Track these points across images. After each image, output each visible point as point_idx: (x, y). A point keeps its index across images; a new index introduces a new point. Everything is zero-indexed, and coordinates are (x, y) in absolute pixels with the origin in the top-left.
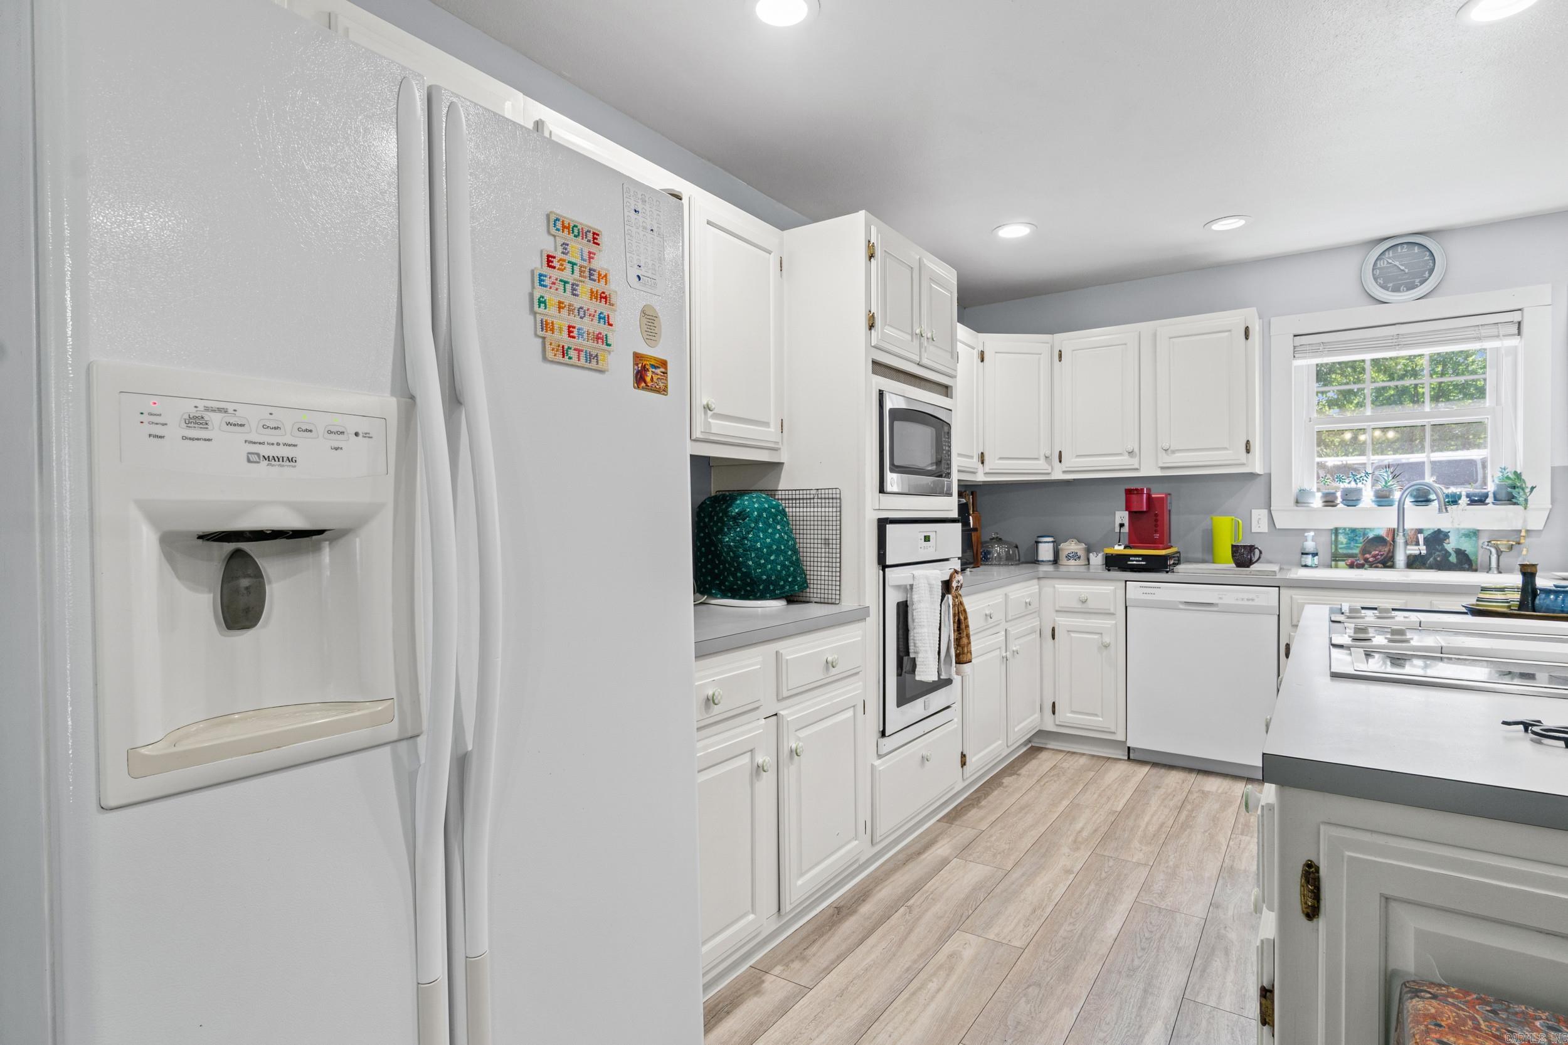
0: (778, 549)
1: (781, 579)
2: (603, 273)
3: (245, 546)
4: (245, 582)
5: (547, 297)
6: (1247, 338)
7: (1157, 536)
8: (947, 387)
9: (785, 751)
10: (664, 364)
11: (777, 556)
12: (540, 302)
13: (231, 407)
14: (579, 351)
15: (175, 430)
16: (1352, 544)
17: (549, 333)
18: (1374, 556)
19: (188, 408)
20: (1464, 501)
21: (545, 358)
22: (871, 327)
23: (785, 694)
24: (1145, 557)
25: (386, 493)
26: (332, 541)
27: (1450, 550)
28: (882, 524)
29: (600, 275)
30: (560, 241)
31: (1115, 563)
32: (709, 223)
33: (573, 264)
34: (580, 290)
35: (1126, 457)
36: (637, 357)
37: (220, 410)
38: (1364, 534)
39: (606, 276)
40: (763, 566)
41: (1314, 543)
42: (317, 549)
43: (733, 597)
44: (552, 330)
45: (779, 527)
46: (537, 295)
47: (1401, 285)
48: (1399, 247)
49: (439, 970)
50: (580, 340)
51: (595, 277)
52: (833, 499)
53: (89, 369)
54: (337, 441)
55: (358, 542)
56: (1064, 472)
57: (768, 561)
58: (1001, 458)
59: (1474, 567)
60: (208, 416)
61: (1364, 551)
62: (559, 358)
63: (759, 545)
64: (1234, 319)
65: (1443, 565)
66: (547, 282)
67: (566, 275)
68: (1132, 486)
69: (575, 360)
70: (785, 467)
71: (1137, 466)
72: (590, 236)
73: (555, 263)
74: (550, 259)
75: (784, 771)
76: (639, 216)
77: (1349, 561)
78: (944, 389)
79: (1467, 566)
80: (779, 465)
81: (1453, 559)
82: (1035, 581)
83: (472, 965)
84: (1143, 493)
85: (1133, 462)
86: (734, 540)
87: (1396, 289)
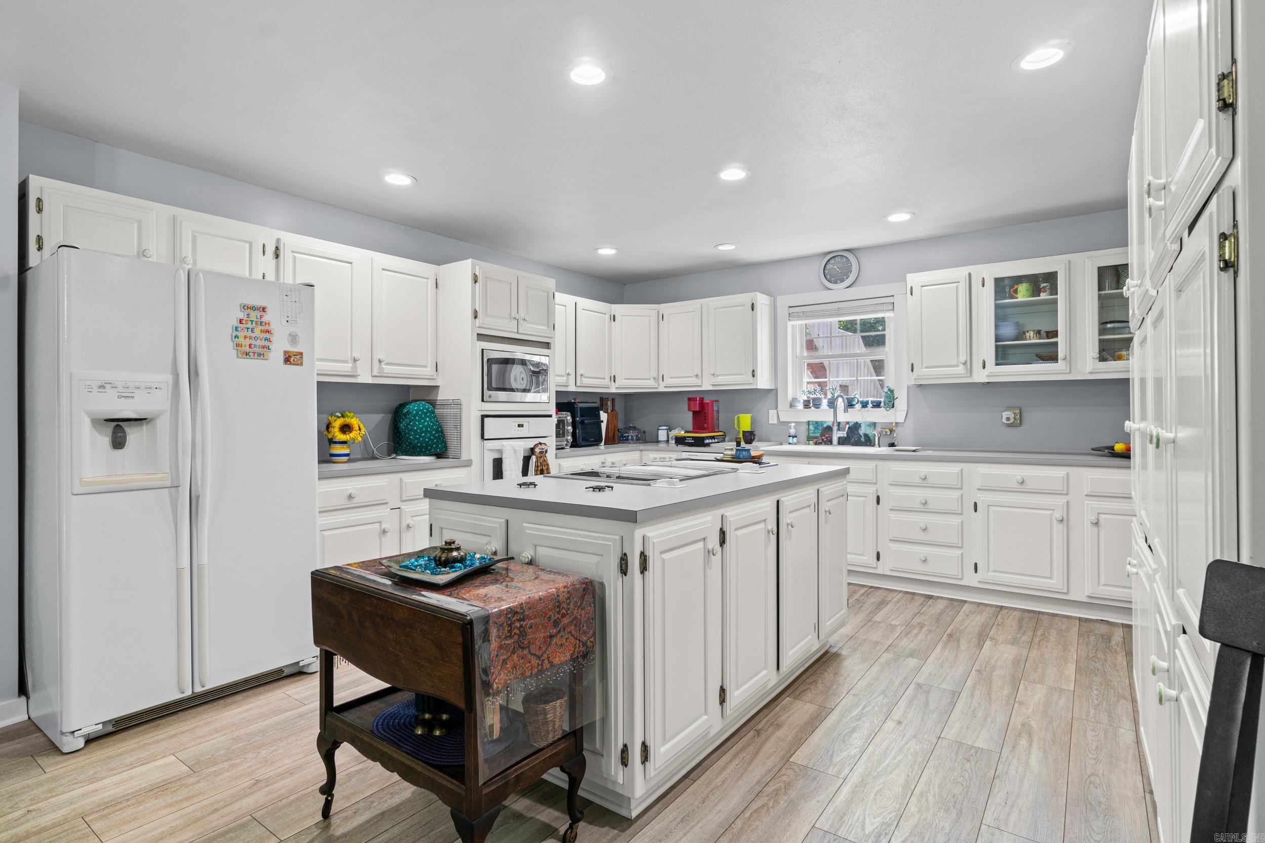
0: (426, 430)
1: (429, 446)
2: (267, 322)
3: (120, 423)
4: (119, 434)
5: (239, 335)
6: (753, 310)
7: (706, 426)
8: (548, 343)
9: (404, 525)
10: (301, 354)
11: (426, 434)
12: (235, 337)
13: (113, 382)
14: (254, 353)
15: (95, 390)
16: (816, 431)
17: (240, 348)
18: (826, 438)
19: (100, 383)
20: (870, 405)
21: (238, 357)
22: (476, 317)
23: (405, 498)
24: (693, 438)
25: (167, 406)
26: (147, 423)
27: (861, 434)
28: (483, 417)
29: (266, 323)
30: (246, 313)
31: (680, 441)
32: (383, 269)
33: (252, 321)
34: (255, 330)
35: (695, 379)
36: (285, 352)
37: (109, 383)
38: (822, 425)
39: (269, 323)
40: (418, 439)
41: (794, 430)
42: (142, 425)
43: (406, 455)
44: (241, 346)
45: (427, 419)
46: (234, 335)
47: (837, 280)
48: (837, 258)
49: (186, 564)
50: (255, 349)
51: (264, 324)
52: (458, 404)
53: (71, 374)
54: (149, 391)
55: (158, 422)
56: (665, 387)
57: (420, 436)
58: (625, 379)
59: (872, 444)
60: (105, 385)
61: (822, 435)
62: (245, 356)
63: (415, 428)
64: (744, 298)
65: (858, 443)
66: (239, 329)
67: (249, 325)
68: (691, 396)
69: (252, 356)
70: (440, 388)
71: (700, 384)
72: (261, 309)
73: (244, 322)
74: (241, 321)
75: (404, 535)
76: (289, 298)
77: (815, 441)
78: (546, 344)
79: (869, 444)
80: (437, 387)
81: (863, 439)
82: (639, 452)
83: (200, 567)
84: (697, 400)
85: (698, 382)
86: (404, 426)
87: (835, 282)
